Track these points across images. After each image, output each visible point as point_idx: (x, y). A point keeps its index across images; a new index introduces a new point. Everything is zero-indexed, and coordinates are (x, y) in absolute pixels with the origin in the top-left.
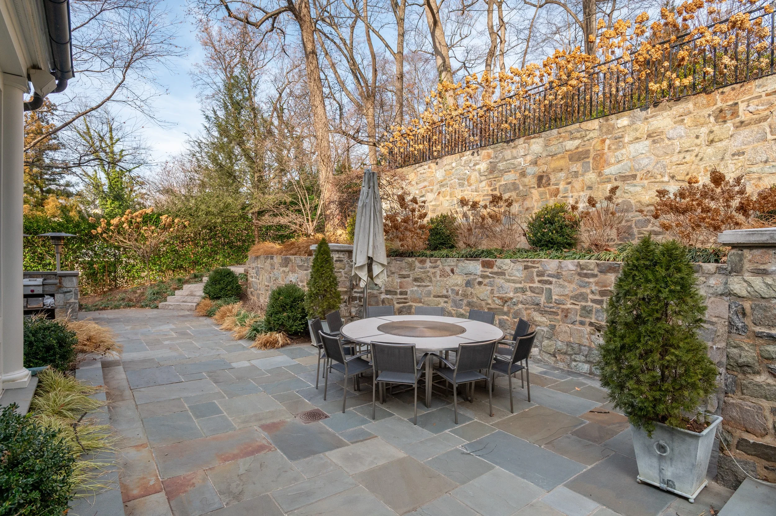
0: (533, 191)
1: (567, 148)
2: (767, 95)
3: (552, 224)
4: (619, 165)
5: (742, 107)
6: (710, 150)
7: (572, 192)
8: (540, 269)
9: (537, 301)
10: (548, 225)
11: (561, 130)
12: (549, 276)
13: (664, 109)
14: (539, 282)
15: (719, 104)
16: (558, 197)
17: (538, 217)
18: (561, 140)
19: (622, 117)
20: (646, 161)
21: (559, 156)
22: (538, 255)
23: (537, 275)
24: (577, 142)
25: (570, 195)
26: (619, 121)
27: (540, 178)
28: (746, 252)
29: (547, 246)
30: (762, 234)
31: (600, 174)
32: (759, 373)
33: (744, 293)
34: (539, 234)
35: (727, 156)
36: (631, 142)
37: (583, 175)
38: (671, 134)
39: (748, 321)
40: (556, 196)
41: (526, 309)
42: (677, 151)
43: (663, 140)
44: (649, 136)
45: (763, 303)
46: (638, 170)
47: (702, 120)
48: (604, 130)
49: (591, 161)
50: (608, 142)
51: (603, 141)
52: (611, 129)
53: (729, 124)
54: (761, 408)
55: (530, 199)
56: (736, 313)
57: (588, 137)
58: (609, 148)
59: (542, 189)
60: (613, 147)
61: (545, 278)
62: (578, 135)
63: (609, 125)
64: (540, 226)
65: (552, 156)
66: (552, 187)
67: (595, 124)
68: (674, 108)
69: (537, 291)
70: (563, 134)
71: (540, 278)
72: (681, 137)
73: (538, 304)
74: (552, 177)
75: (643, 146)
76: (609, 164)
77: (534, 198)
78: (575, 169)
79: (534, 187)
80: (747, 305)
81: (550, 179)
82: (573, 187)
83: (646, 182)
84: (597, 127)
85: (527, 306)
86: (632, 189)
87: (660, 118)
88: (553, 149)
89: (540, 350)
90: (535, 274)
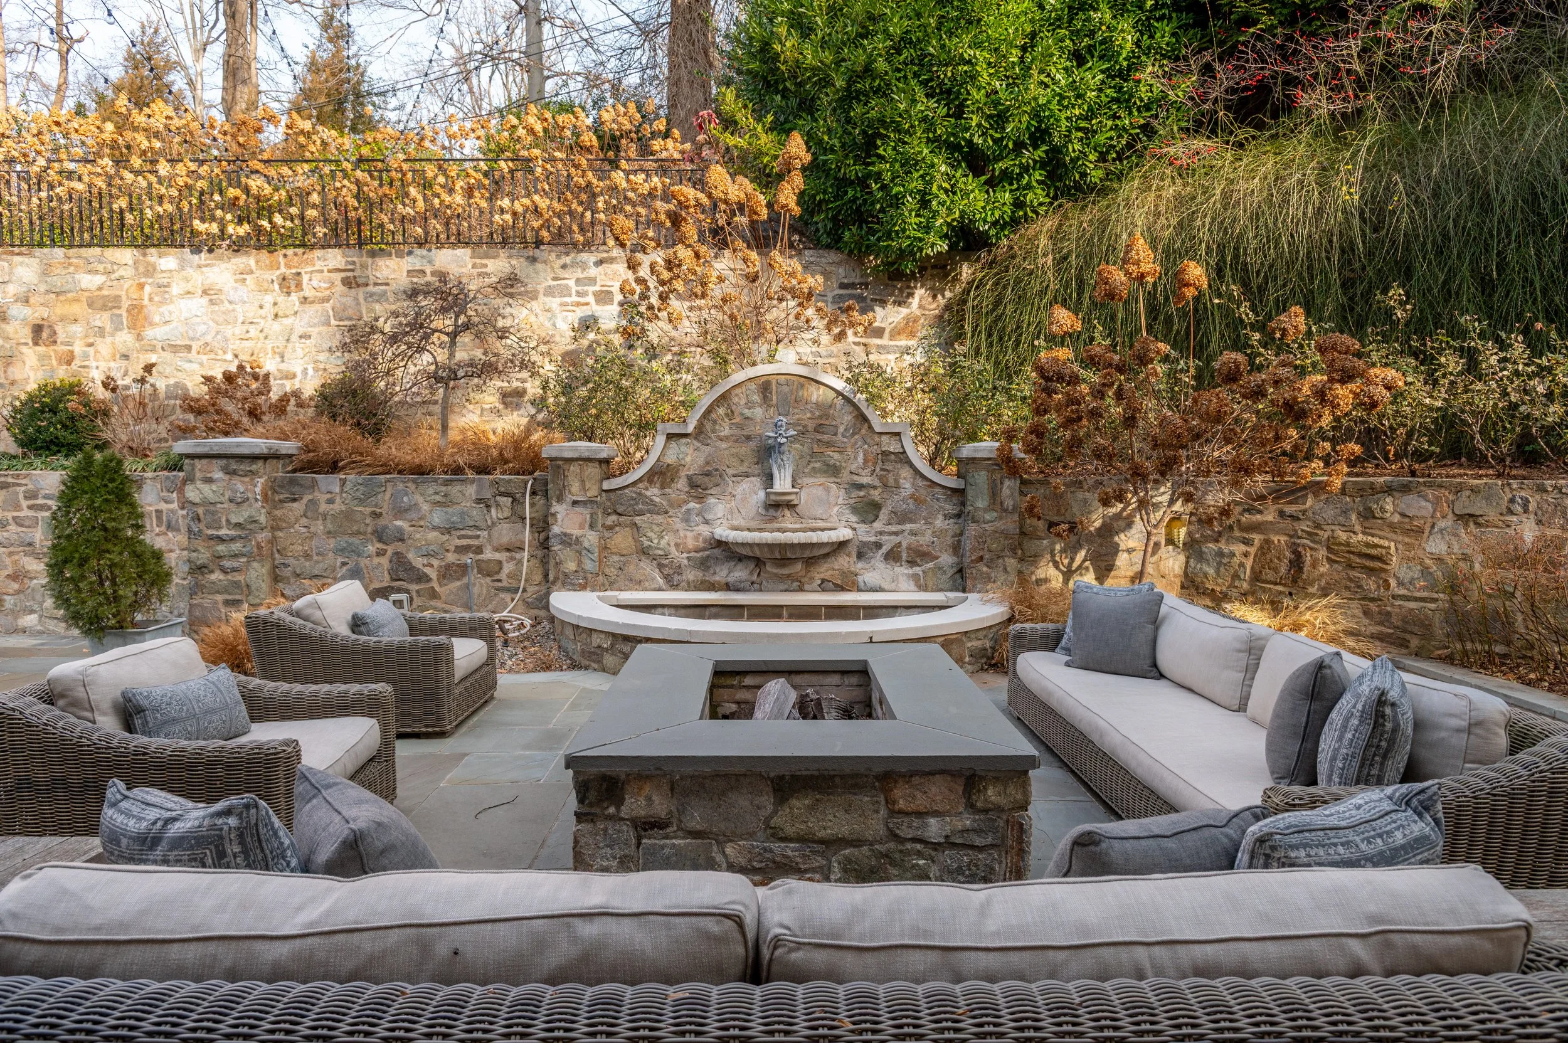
0: (24, 349)
1: (83, 286)
2: (329, 271)
3: (55, 413)
4: (166, 328)
5: (305, 278)
6: (276, 327)
7: (97, 360)
8: (30, 487)
9: (28, 540)
10: (47, 415)
11: (72, 252)
12: (46, 497)
13: (220, 258)
14: (30, 507)
15: (283, 270)
16: (74, 366)
17: (31, 398)
18: (72, 269)
19: (166, 254)
20: (202, 329)
21: (69, 295)
22: (31, 464)
23: (26, 498)
24: (99, 279)
25: (94, 364)
26: (162, 261)
27: (38, 329)
28: (196, 461)
29: (49, 449)
30: (204, 445)
31: (139, 337)
32: (212, 572)
33: (197, 500)
34: (31, 430)
35: (294, 338)
36: (181, 296)
37: (112, 335)
38: (233, 296)
39: (202, 526)
40: (69, 363)
41: (11, 554)
42: (240, 320)
43: (222, 302)
44: (205, 292)
45: (211, 508)
46: (192, 339)
47: (266, 285)
48: (141, 269)
49: (125, 314)
50: (147, 289)
51: (141, 286)
52: (151, 270)
53: (294, 297)
54: (216, 603)
55: (19, 364)
56: (193, 519)
57: (116, 275)
58: (151, 299)
59: (41, 349)
60: (156, 299)
61: (40, 501)
62: (101, 267)
63: (148, 263)
64: (32, 416)
65: (58, 294)
66: (61, 348)
67: (126, 255)
68: (234, 261)
69: (27, 523)
70: (73, 260)
71: (32, 502)
72: (244, 302)
73: (30, 544)
74: (59, 329)
75: (198, 305)
76: (151, 324)
77: (28, 364)
78: (98, 323)
79: (26, 344)
80: (200, 511)
81: (55, 333)
82: (97, 352)
83: (204, 358)
84: (130, 262)
85: (11, 549)
86: (187, 366)
87: (216, 269)
88: (58, 282)
89: (41, 616)
90: (21, 496)
